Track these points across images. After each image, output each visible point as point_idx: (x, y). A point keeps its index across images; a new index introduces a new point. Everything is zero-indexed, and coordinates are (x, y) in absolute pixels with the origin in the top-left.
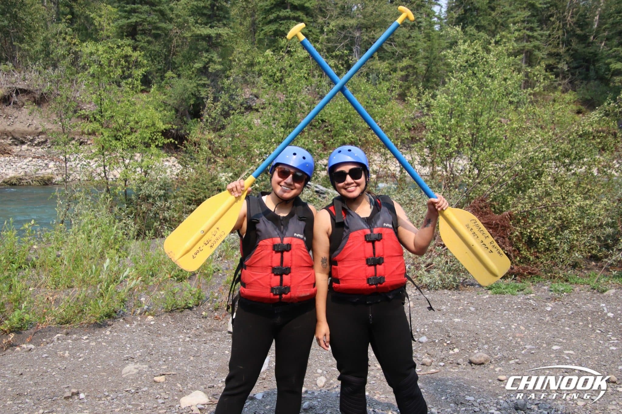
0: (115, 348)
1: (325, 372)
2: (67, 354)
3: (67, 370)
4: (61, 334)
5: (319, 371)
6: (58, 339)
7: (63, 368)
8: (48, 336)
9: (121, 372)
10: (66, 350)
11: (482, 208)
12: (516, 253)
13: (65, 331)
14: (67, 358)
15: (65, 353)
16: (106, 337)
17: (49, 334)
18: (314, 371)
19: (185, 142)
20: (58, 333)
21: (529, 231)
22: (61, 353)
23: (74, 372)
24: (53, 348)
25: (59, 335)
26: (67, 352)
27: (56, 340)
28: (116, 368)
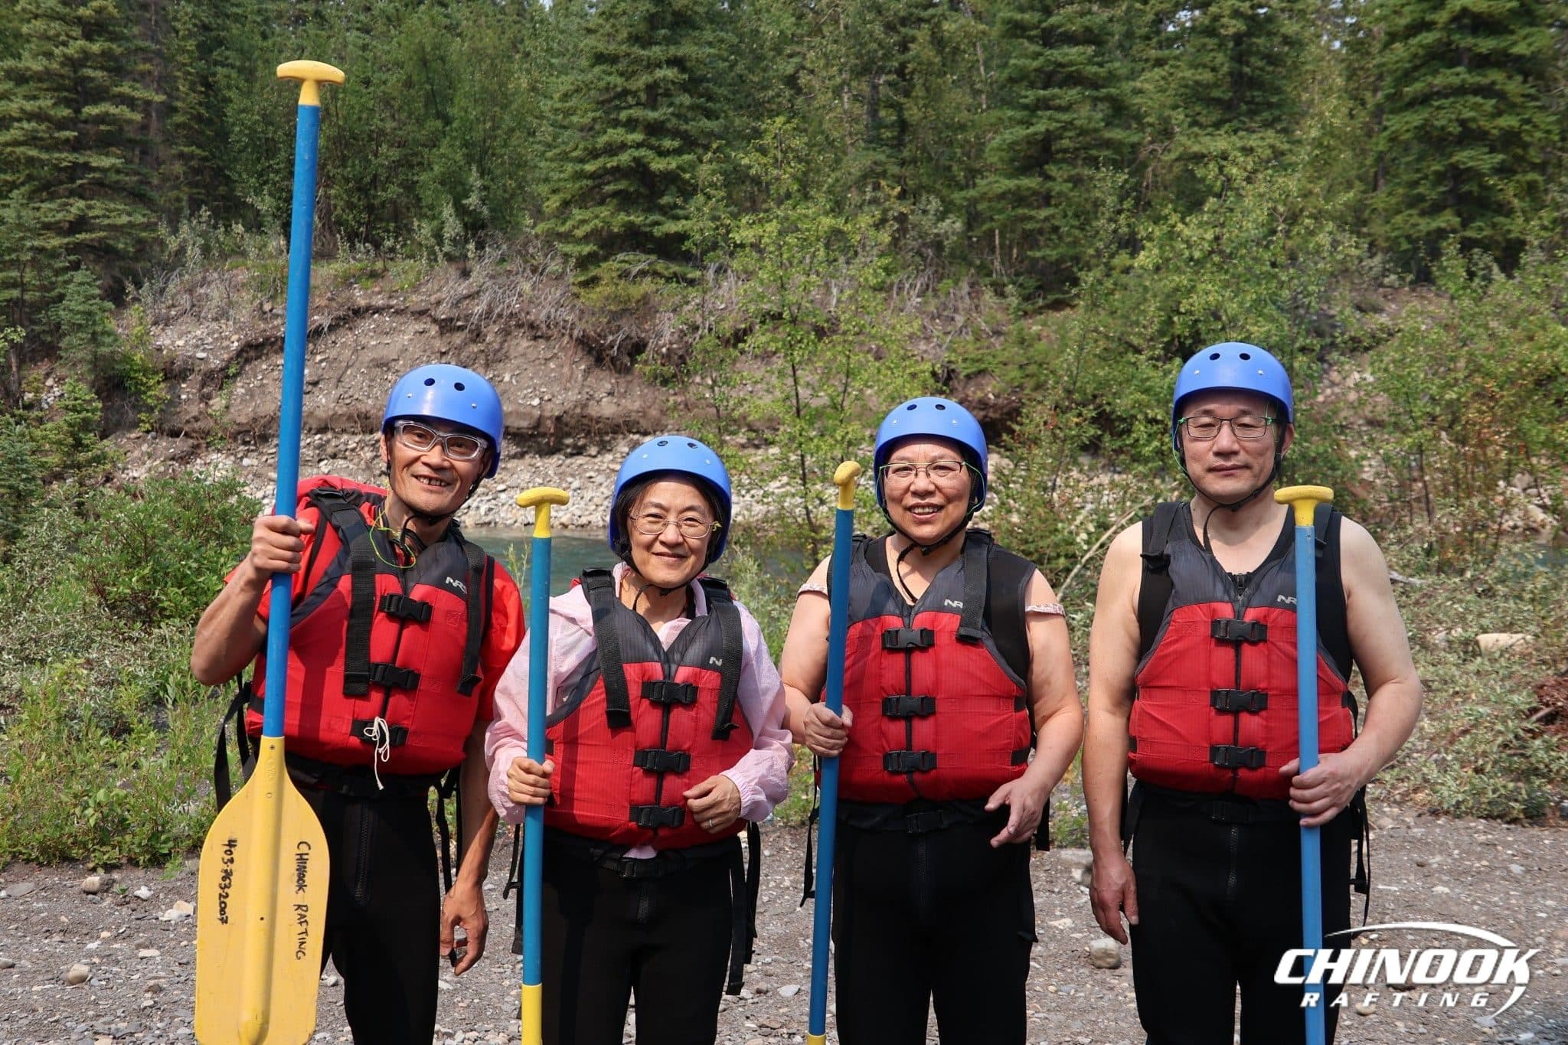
19: (1005, 437)
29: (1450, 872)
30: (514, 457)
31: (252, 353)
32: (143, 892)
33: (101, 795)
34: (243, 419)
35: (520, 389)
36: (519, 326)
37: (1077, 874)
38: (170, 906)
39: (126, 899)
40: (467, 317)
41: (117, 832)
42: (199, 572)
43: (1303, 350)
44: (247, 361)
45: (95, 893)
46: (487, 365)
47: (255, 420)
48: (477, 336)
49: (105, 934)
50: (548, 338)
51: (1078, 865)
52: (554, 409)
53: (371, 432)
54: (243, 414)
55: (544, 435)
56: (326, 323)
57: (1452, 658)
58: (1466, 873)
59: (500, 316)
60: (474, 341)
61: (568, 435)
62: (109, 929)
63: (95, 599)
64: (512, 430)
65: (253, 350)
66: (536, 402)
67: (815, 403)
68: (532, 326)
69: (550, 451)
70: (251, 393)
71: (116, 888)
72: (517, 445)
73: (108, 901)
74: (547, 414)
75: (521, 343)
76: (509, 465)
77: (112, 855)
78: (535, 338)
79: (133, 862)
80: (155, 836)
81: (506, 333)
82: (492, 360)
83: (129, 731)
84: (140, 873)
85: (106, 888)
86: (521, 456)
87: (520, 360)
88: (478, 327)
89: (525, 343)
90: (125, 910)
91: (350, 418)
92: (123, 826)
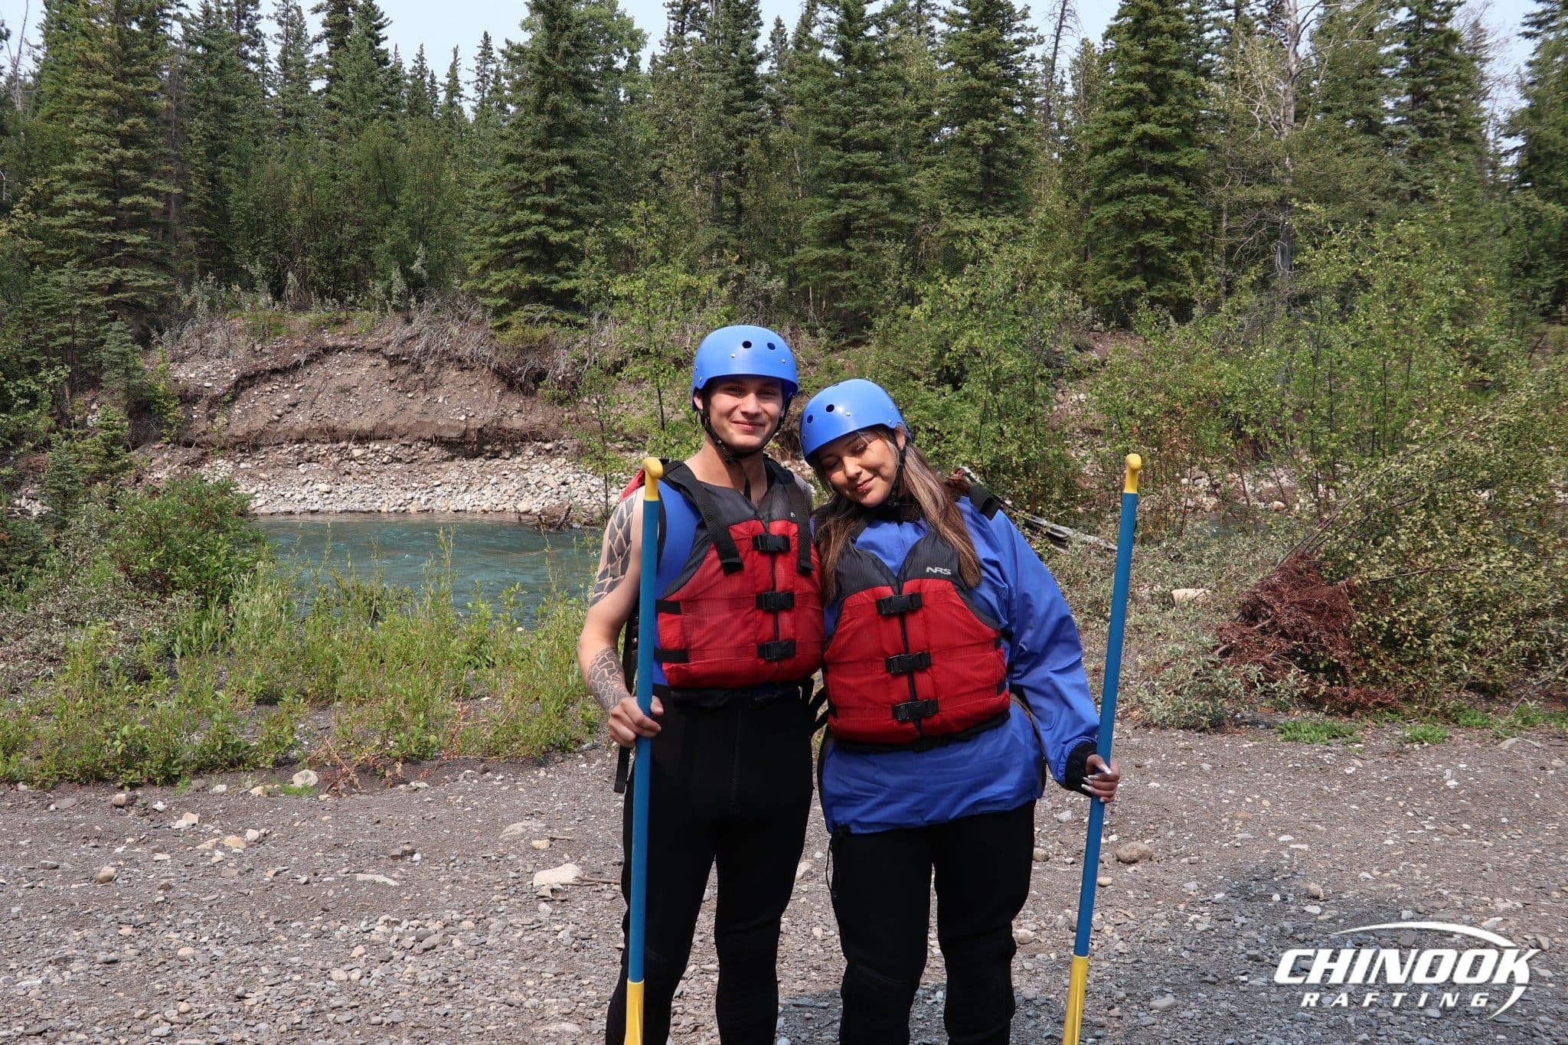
2: (458, 800)
3: (432, 822)
4: (475, 769)
5: (817, 855)
6: (464, 777)
7: (431, 818)
8: (453, 772)
11: (1300, 573)
12: (1359, 663)
13: (482, 766)
14: (451, 806)
15: (456, 798)
16: (532, 780)
17: (458, 769)
20: (471, 769)
21: (1387, 619)
22: (451, 797)
23: (438, 825)
24: (447, 789)
26: (460, 797)
28: (501, 825)
29: (1159, 771)
30: (446, 460)
31: (247, 383)
32: (160, 806)
33: (125, 730)
34: (239, 433)
35: (451, 408)
36: (450, 360)
38: (180, 817)
39: (147, 811)
40: (410, 354)
41: (138, 758)
42: (201, 553)
43: (1042, 377)
44: (243, 389)
45: (122, 807)
46: (425, 390)
47: (249, 433)
48: (418, 368)
49: (130, 840)
50: (472, 369)
52: (476, 423)
53: (338, 441)
54: (239, 429)
55: (469, 443)
56: (303, 360)
57: (1155, 608)
58: (1171, 771)
59: (435, 352)
60: (415, 372)
61: (488, 443)
62: (133, 836)
63: (122, 575)
64: (445, 439)
65: (248, 380)
66: (463, 418)
67: (676, 418)
68: (459, 360)
69: (474, 456)
70: (245, 413)
71: (139, 803)
72: (449, 450)
73: (133, 812)
74: (472, 427)
75: (452, 373)
76: (443, 466)
77: (135, 776)
78: (462, 369)
79: (152, 782)
80: (168, 761)
81: (440, 365)
82: (431, 385)
83: (148, 677)
84: (158, 790)
85: (131, 802)
86: (452, 459)
87: (451, 386)
88: (418, 361)
89: (454, 374)
90: (145, 820)
91: (321, 431)
92: (143, 754)
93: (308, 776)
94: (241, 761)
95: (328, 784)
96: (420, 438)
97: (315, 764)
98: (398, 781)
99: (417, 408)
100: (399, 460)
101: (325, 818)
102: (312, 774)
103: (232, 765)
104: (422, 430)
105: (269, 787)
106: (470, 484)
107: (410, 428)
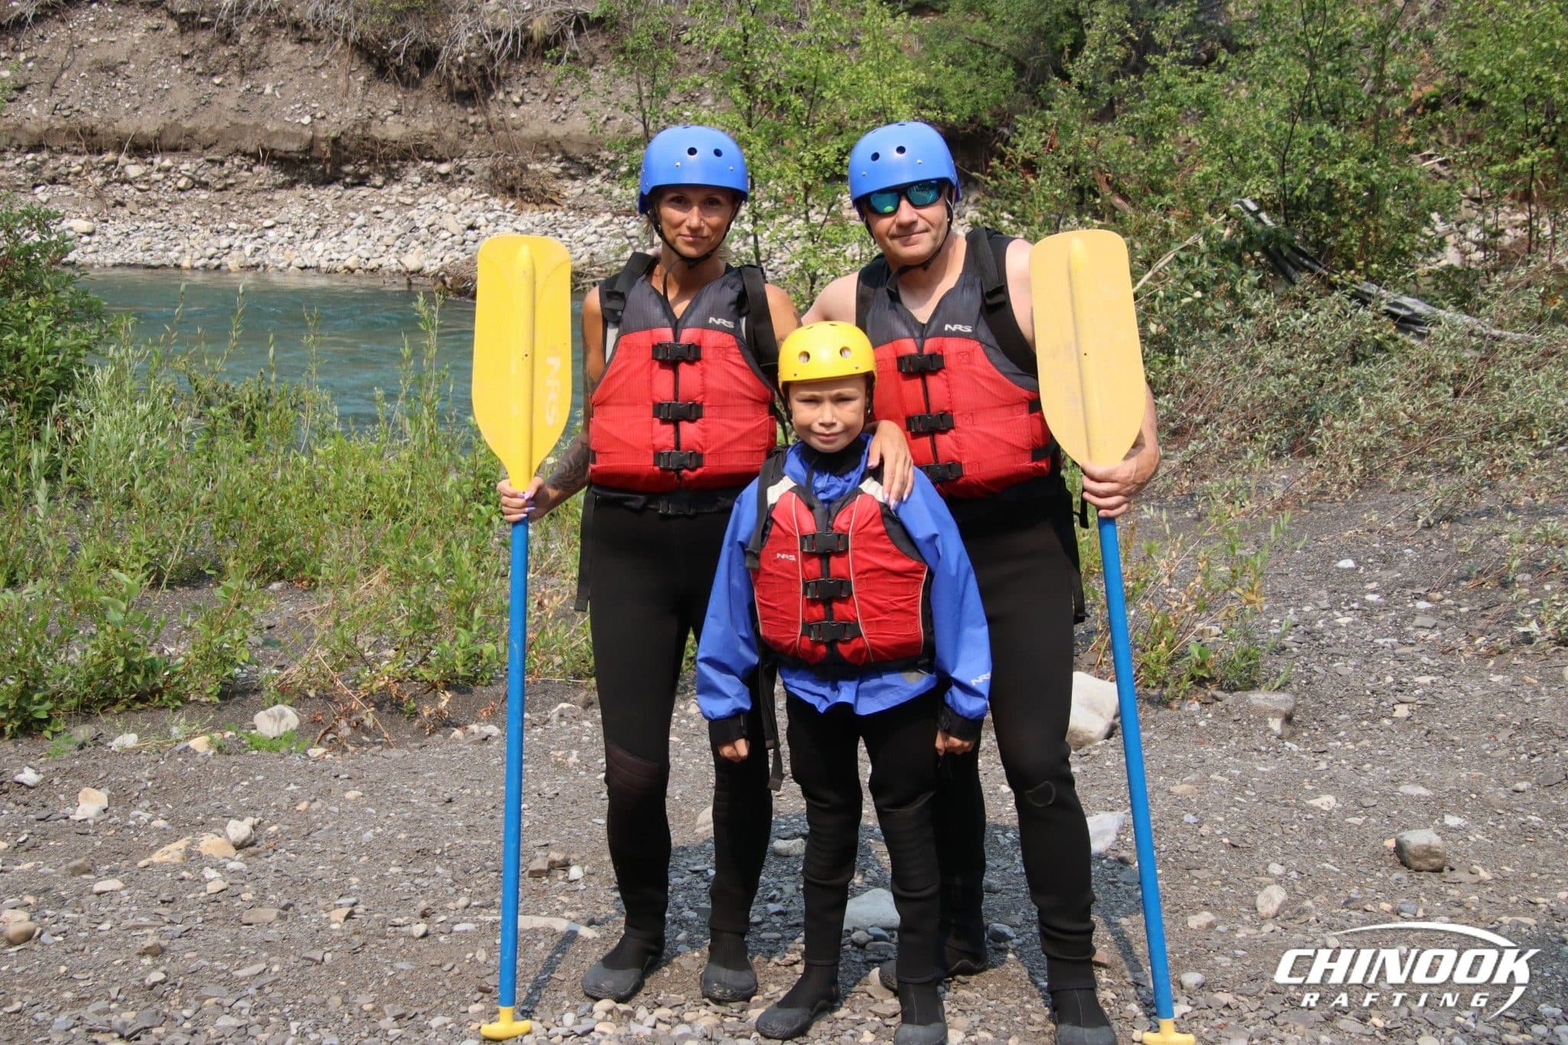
0: (700, 753)
1: (1294, 874)
2: (573, 758)
3: (559, 801)
4: (573, 703)
5: (1276, 869)
6: (561, 716)
7: (551, 794)
8: (538, 706)
9: (695, 819)
10: (572, 747)
13: (582, 695)
14: (569, 770)
15: (569, 754)
16: (684, 721)
17: (542, 702)
18: (1260, 868)
19: (995, 162)
20: (566, 701)
22: (560, 753)
23: (575, 809)
24: (541, 739)
25: (565, 705)
26: (575, 753)
27: (555, 717)
28: (684, 808)
30: (282, 186)
32: (28, 776)
35: (286, 104)
36: (281, 25)
37: (1276, 725)
38: (76, 798)
40: (213, 13)
46: (243, 73)
48: (228, 36)
50: (317, 42)
51: (1275, 713)
52: (329, 129)
53: (100, 152)
55: (318, 161)
56: (30, 14)
59: (255, 11)
60: (224, 43)
61: (348, 161)
64: (278, 154)
66: (307, 120)
68: (297, 26)
69: (327, 181)
72: (286, 172)
74: (321, 135)
75: (284, 47)
76: (277, 197)
78: (301, 41)
80: (25, 695)
81: (264, 33)
82: (250, 66)
84: (13, 747)
86: (291, 185)
87: (284, 68)
88: (228, 25)
89: (288, 47)
91: (71, 134)
93: (282, 716)
94: (157, 692)
95: (316, 728)
96: (237, 152)
97: (288, 693)
98: (444, 723)
99: (230, 102)
100: (205, 186)
101: (351, 795)
102: (289, 711)
103: (142, 698)
104: (242, 137)
105: (217, 735)
106: (323, 226)
107: (221, 133)
